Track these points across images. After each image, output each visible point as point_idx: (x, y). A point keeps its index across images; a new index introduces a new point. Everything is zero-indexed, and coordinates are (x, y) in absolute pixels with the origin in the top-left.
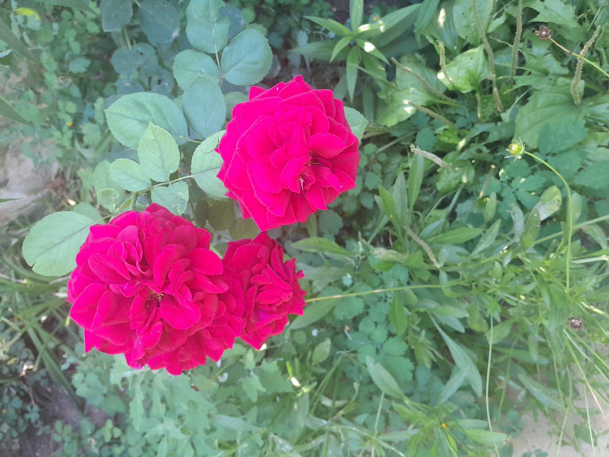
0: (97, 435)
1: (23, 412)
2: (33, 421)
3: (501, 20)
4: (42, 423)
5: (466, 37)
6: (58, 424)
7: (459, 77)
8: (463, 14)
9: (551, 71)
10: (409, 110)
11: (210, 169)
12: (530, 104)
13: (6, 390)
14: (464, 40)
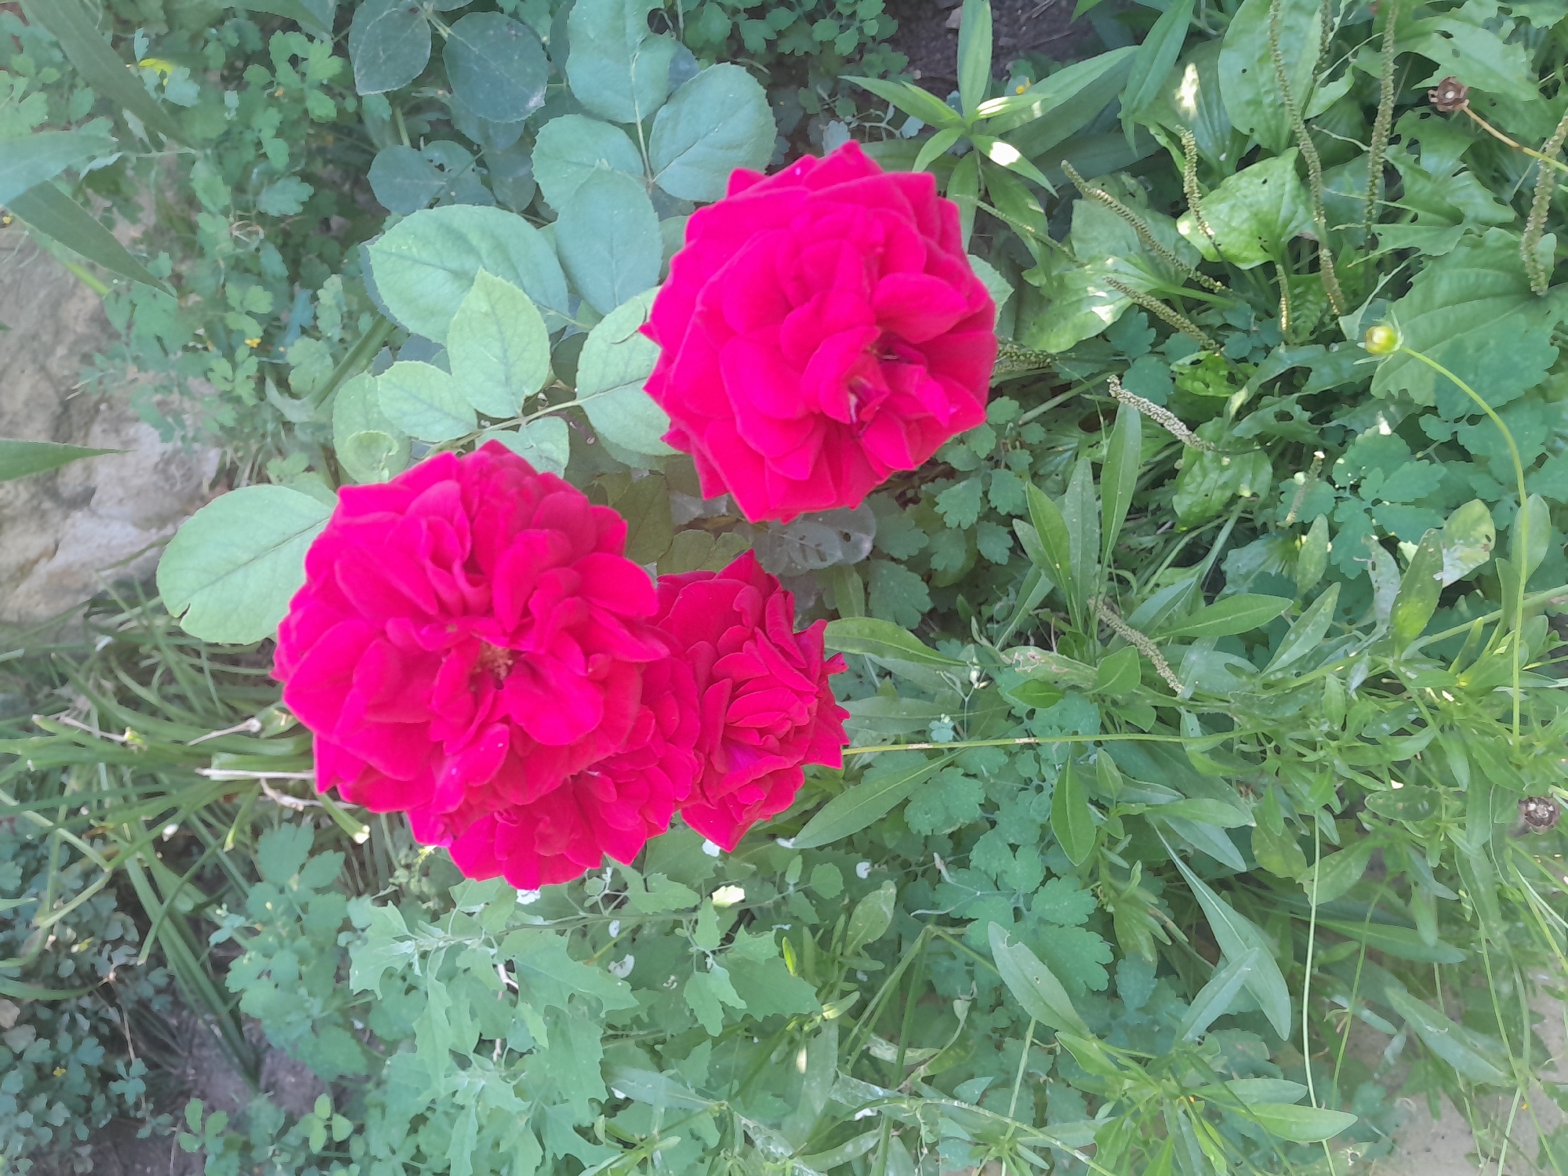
0: (292, 1138)
1: (107, 1077)
2: (130, 1099)
3: (1341, 88)
4: (151, 1106)
5: (1252, 130)
6: (194, 1109)
7: (1234, 229)
8: (1244, 71)
9: (1470, 213)
10: (1105, 314)
11: (625, 383)
12: (1415, 295)
13: (66, 1018)
14: (1247, 138)
